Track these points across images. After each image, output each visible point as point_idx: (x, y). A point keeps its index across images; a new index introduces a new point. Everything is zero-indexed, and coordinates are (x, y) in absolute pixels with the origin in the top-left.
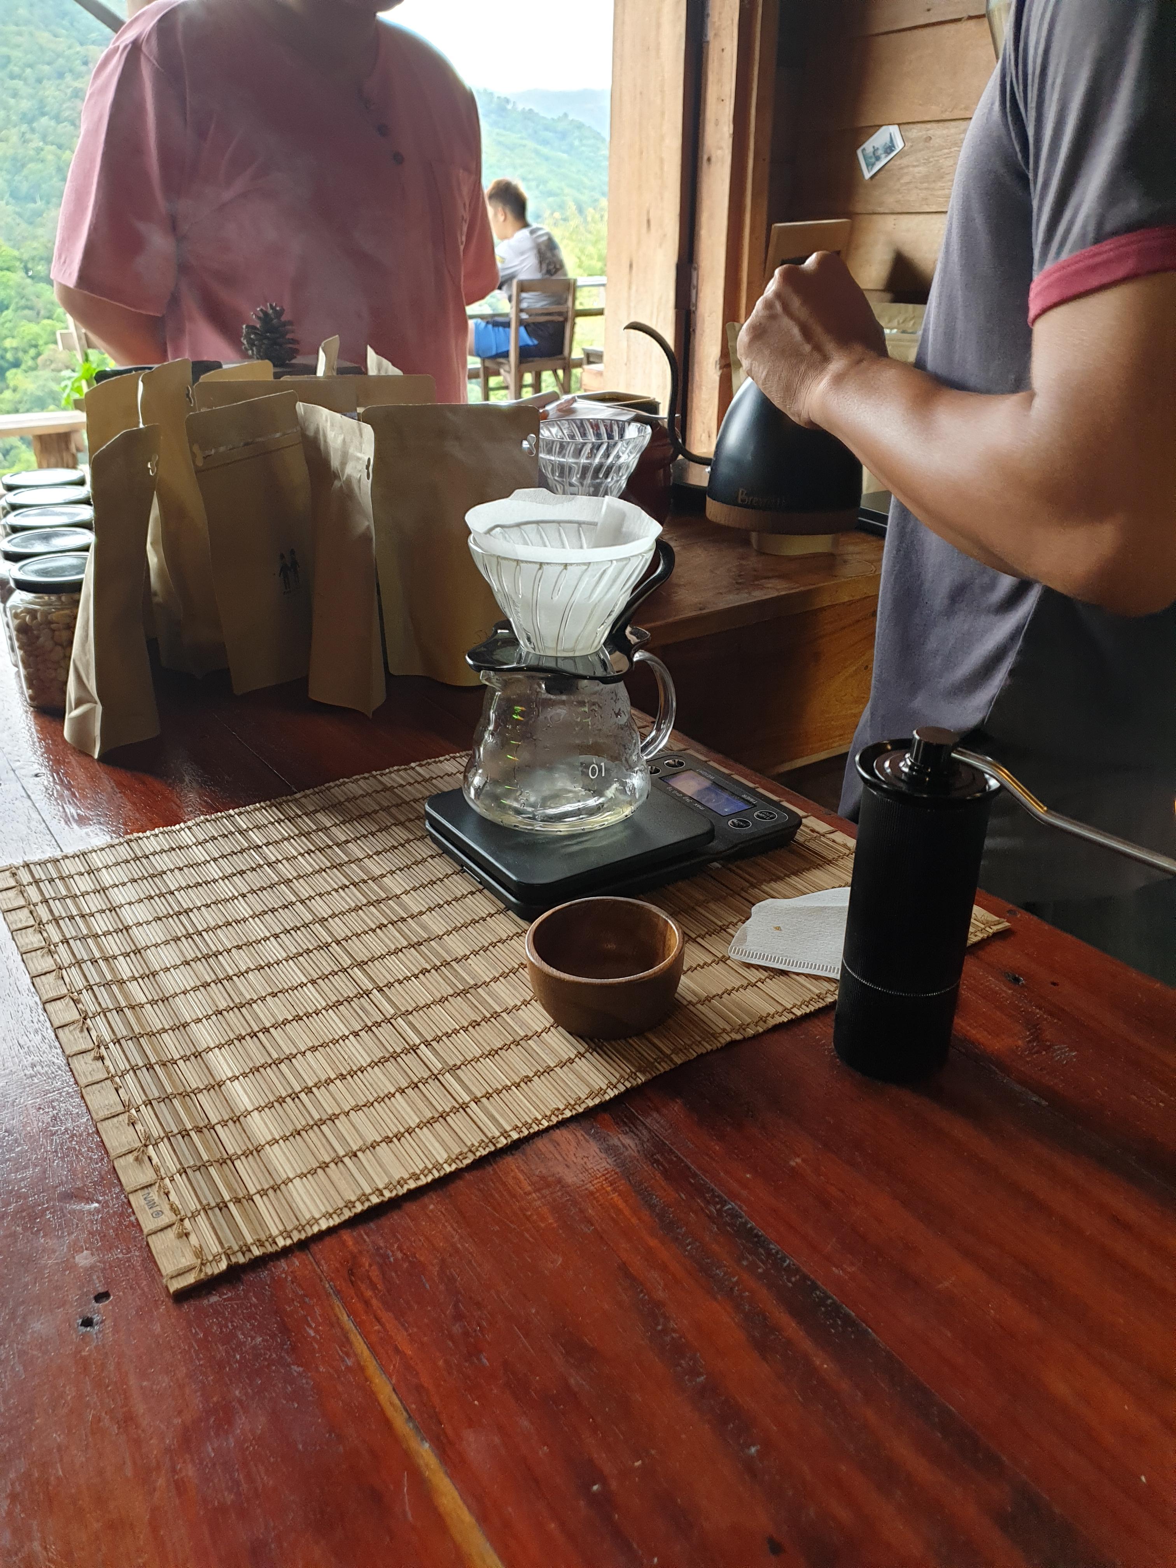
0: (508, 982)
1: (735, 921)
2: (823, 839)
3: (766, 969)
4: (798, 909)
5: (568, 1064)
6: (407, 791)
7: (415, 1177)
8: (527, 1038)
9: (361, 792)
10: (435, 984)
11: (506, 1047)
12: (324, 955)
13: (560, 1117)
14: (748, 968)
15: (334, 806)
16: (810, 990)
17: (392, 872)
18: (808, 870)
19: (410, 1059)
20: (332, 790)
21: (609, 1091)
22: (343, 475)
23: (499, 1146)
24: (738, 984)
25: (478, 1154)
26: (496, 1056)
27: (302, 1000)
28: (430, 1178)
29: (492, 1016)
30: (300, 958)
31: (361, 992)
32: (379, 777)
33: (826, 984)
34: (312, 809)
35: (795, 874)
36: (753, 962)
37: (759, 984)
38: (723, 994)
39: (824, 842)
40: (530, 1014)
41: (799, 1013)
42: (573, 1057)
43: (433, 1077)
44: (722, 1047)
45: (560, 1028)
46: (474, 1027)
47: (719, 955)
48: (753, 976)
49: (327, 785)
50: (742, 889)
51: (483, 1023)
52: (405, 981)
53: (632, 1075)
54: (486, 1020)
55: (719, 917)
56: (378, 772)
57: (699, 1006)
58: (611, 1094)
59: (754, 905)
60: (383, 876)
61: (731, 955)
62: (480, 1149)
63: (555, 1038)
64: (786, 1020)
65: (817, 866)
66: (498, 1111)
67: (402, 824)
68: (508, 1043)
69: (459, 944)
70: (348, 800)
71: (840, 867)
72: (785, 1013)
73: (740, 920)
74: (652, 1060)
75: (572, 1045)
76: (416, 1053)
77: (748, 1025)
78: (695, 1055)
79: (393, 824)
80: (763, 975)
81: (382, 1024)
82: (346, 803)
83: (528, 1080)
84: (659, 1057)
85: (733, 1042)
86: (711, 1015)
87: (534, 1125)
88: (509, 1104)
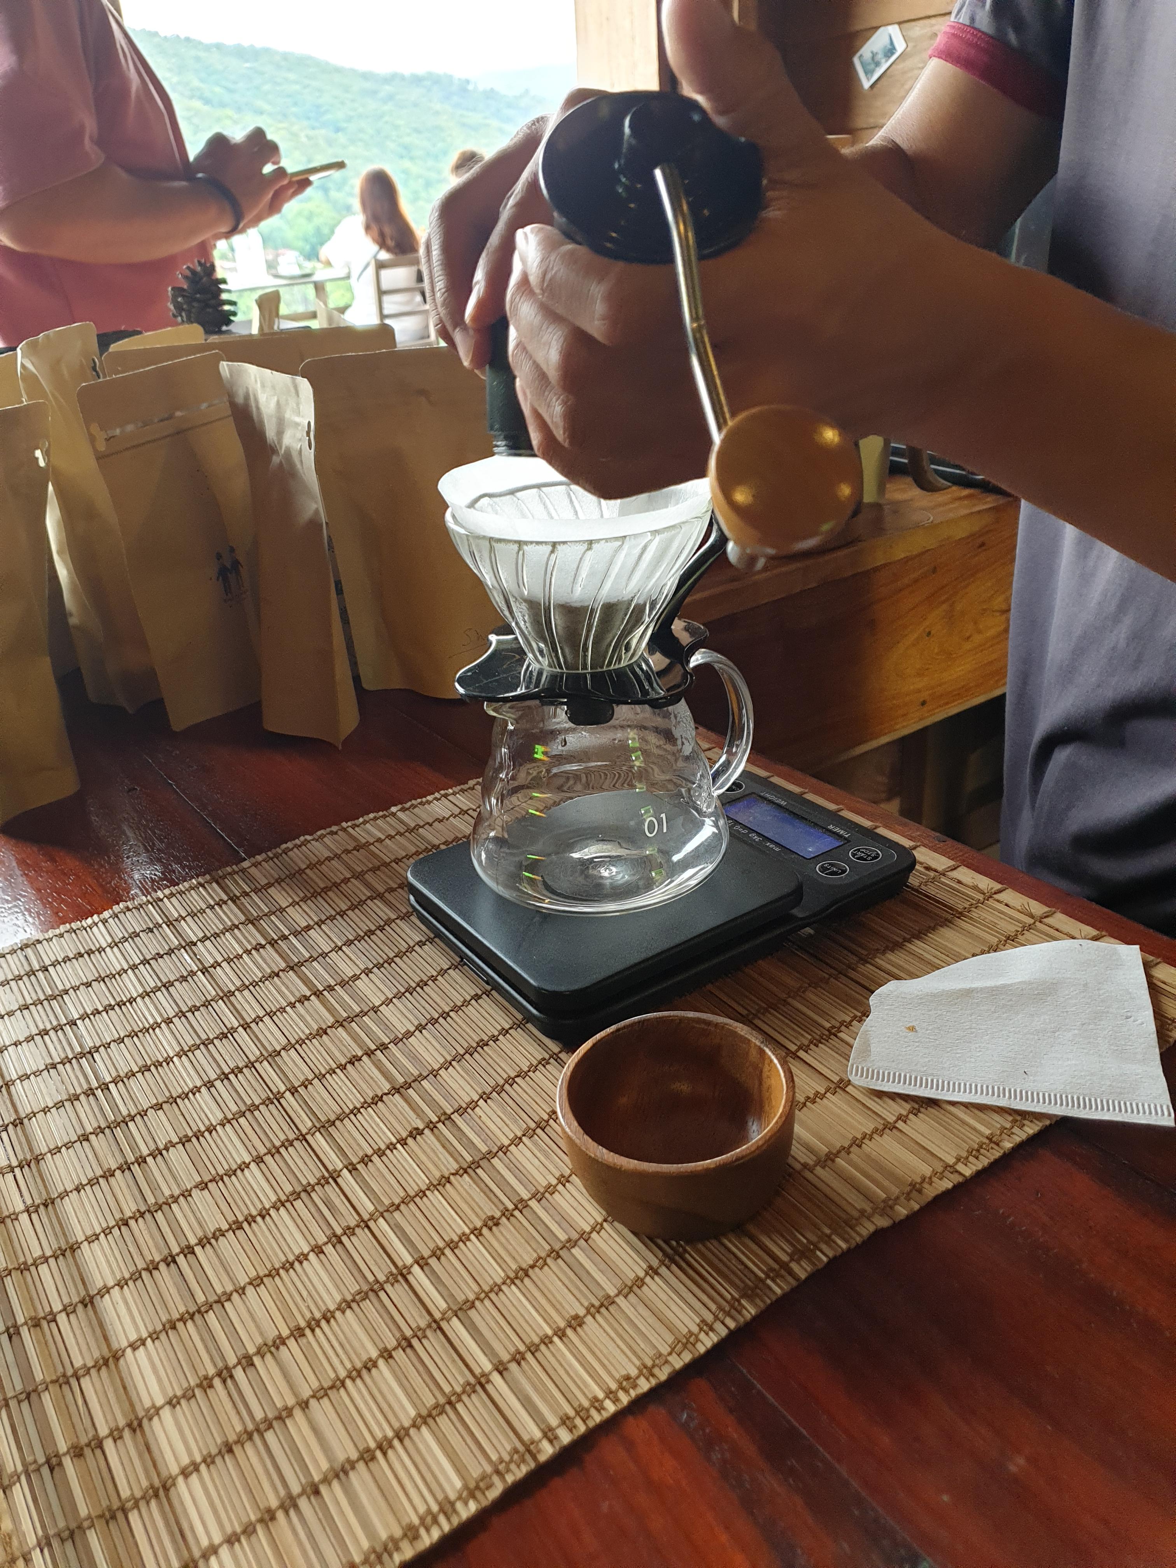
0: (535, 1144)
1: (848, 1019)
2: (943, 879)
3: (906, 1098)
4: (934, 995)
5: (635, 1288)
6: (386, 847)
7: (411, 1534)
8: (571, 1244)
9: (327, 854)
10: (432, 1155)
11: (540, 1263)
12: (275, 1112)
13: (633, 1393)
14: (880, 1098)
15: (292, 876)
16: (975, 1129)
17: (367, 972)
18: (934, 929)
19: (398, 1292)
20: (290, 853)
21: (702, 1336)
22: (281, 448)
23: (543, 1458)
24: (868, 1126)
25: (510, 1479)
26: (526, 1280)
27: (243, 1193)
28: (436, 1534)
29: (516, 1208)
30: (242, 1120)
31: (326, 1175)
32: (350, 830)
33: (996, 1117)
34: (264, 881)
35: (918, 938)
36: (886, 1089)
37: (900, 1125)
38: (851, 1146)
39: (947, 885)
40: (572, 1200)
41: (968, 1172)
42: (641, 1274)
43: (434, 1325)
44: (864, 1242)
45: (616, 1224)
46: (490, 1229)
47: (835, 1079)
48: (890, 1111)
49: (284, 846)
50: (849, 967)
51: (504, 1219)
52: (388, 1152)
53: (735, 1307)
54: (507, 1214)
55: (823, 1013)
56: (349, 824)
57: (819, 1170)
58: (707, 1342)
59: (873, 992)
60: (356, 977)
61: (853, 1078)
62: (513, 1466)
63: (611, 1242)
64: (950, 1185)
65: (946, 922)
66: (536, 1389)
67: (380, 896)
68: (543, 1255)
69: (462, 1082)
70: (311, 866)
71: (975, 921)
72: (947, 1173)
73: (855, 1017)
74: (762, 1276)
75: (637, 1252)
76: (407, 1281)
77: (897, 1198)
78: (825, 1259)
79: (369, 898)
80: (903, 1108)
81: (357, 1230)
82: (308, 871)
83: (576, 1322)
84: (772, 1270)
85: (879, 1233)
86: (837, 1184)
87: (593, 1412)
88: (551, 1372)
